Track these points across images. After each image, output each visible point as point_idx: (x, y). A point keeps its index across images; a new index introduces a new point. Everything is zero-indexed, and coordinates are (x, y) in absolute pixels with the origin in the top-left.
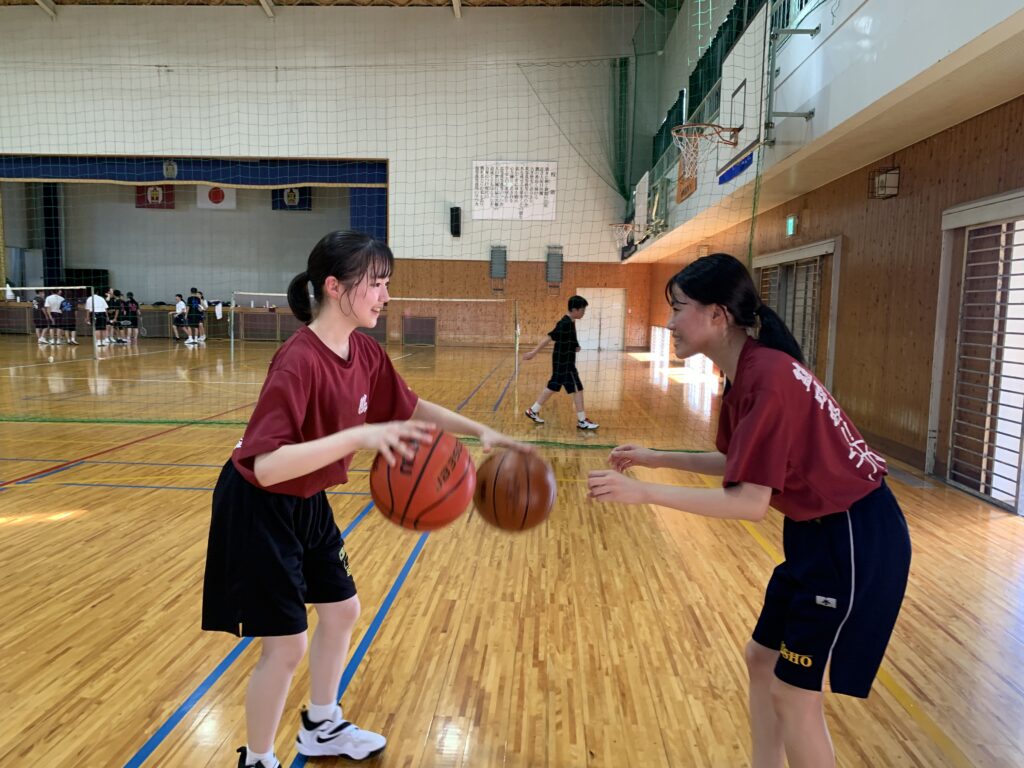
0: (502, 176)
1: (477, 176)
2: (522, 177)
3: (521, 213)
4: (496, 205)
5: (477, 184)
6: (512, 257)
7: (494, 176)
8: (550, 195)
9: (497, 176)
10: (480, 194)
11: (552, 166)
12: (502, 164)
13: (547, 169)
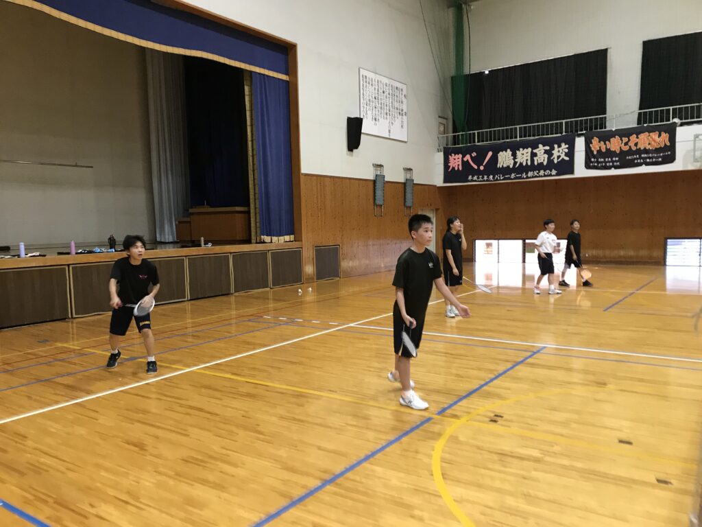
0: (378, 91)
1: (363, 85)
2: (389, 94)
3: (389, 131)
4: (375, 119)
5: (363, 95)
6: (387, 179)
7: (373, 88)
8: (404, 116)
9: (375, 88)
10: (365, 106)
11: (404, 87)
12: (378, 77)
13: (402, 90)
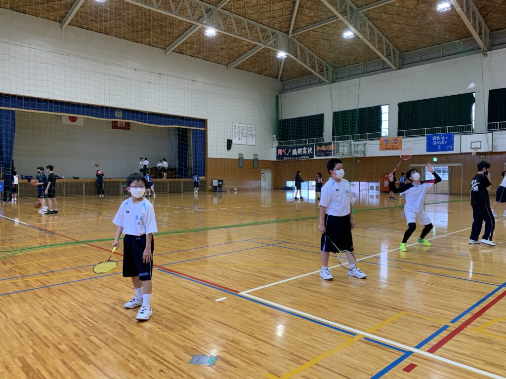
1: (234, 128)
2: (246, 130)
3: (247, 142)
4: (240, 139)
5: (234, 132)
6: (244, 158)
8: (254, 137)
9: (240, 129)
10: (235, 135)
12: (241, 125)
13: (253, 128)
